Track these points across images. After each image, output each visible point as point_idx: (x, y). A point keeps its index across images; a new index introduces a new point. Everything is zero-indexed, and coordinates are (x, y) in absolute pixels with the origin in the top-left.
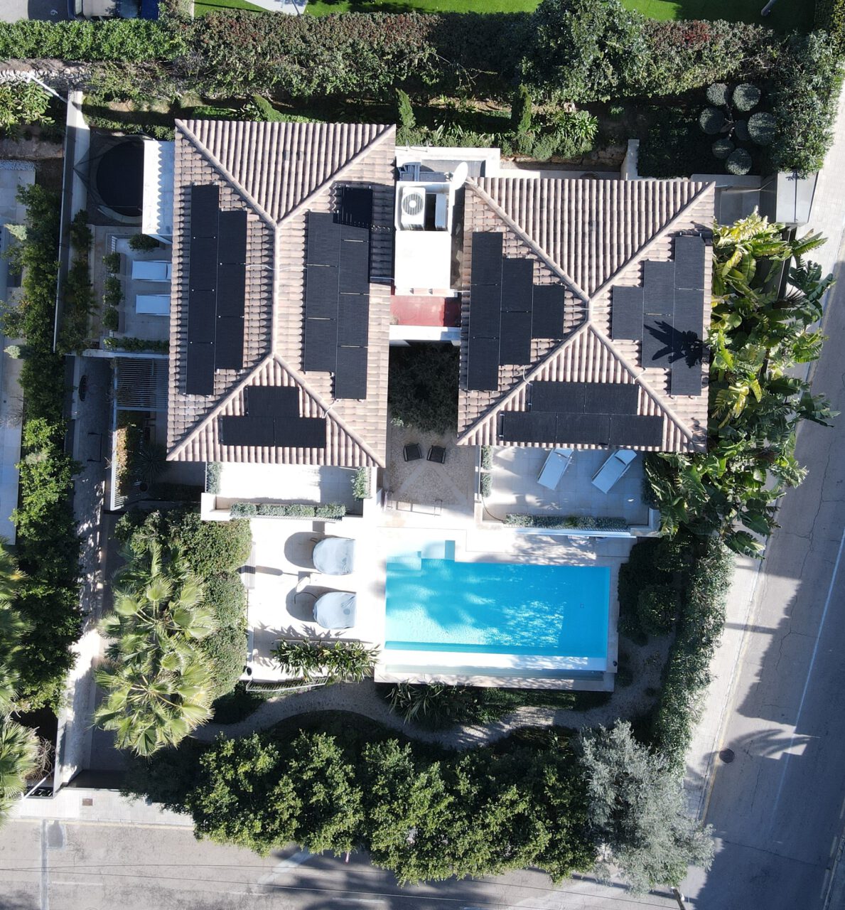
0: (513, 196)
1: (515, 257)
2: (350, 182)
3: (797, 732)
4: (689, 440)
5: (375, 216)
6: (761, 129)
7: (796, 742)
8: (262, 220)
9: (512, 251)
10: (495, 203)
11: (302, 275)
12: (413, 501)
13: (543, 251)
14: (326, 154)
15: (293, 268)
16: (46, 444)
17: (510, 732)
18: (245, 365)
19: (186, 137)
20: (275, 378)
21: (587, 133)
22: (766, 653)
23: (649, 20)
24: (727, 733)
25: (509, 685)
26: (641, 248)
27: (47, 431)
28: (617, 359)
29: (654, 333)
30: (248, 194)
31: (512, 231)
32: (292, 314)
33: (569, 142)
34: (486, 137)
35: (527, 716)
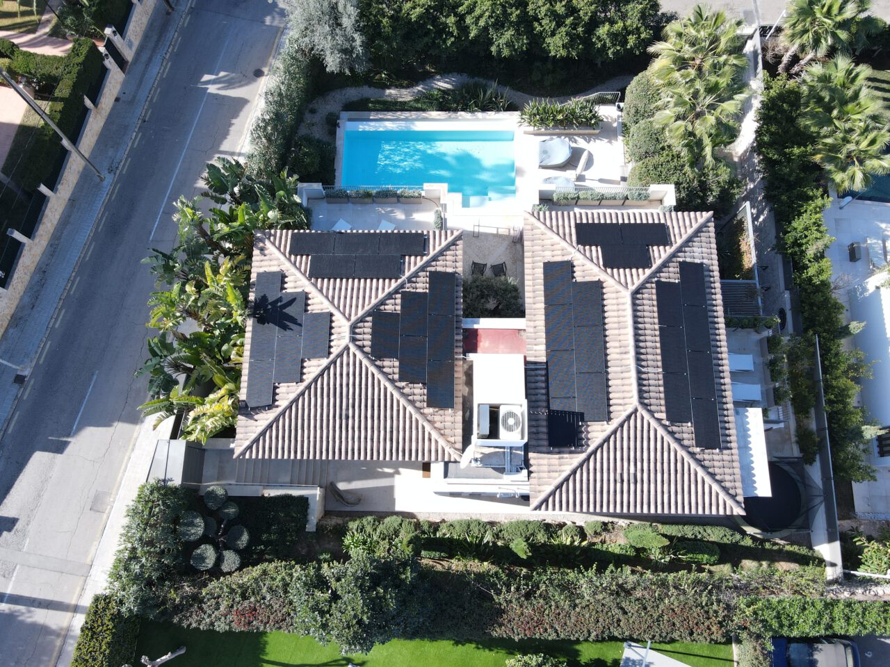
0: (417, 443)
1: (415, 385)
2: (571, 452)
3: (207, 89)
4: (269, 239)
5: (544, 423)
6: (192, 524)
7: (208, 82)
8: (651, 413)
9: (419, 391)
10: (435, 435)
11: (609, 364)
12: (497, 236)
13: (390, 389)
14: (595, 480)
15: (619, 369)
16: (810, 261)
17: (417, 84)
18: (654, 285)
19: (733, 497)
20: (625, 275)
21: (353, 537)
22: (226, 138)
23: (289, 631)
24: (258, 87)
25: (419, 113)
26: (302, 394)
27: (812, 271)
28: (327, 297)
29: (294, 321)
30: (667, 438)
31: (418, 409)
32: (616, 329)
33: (369, 529)
34: (444, 534)
35: (405, 95)
